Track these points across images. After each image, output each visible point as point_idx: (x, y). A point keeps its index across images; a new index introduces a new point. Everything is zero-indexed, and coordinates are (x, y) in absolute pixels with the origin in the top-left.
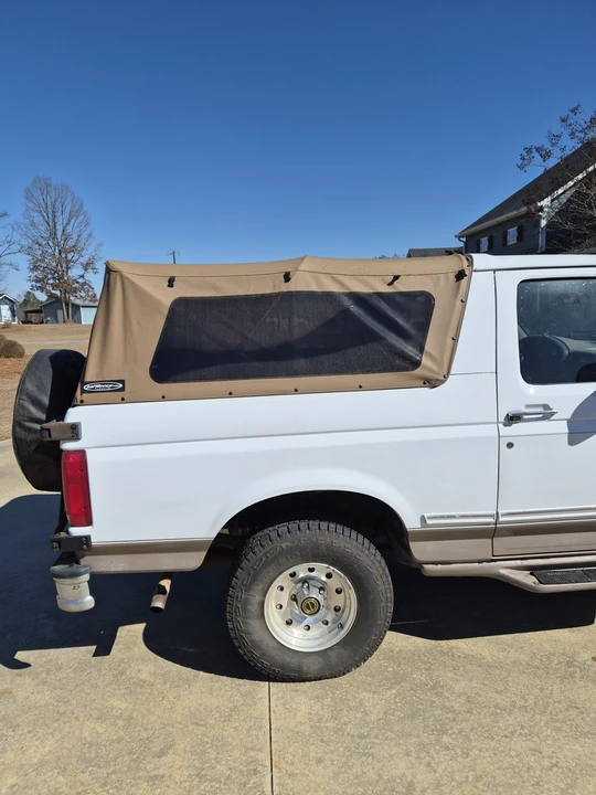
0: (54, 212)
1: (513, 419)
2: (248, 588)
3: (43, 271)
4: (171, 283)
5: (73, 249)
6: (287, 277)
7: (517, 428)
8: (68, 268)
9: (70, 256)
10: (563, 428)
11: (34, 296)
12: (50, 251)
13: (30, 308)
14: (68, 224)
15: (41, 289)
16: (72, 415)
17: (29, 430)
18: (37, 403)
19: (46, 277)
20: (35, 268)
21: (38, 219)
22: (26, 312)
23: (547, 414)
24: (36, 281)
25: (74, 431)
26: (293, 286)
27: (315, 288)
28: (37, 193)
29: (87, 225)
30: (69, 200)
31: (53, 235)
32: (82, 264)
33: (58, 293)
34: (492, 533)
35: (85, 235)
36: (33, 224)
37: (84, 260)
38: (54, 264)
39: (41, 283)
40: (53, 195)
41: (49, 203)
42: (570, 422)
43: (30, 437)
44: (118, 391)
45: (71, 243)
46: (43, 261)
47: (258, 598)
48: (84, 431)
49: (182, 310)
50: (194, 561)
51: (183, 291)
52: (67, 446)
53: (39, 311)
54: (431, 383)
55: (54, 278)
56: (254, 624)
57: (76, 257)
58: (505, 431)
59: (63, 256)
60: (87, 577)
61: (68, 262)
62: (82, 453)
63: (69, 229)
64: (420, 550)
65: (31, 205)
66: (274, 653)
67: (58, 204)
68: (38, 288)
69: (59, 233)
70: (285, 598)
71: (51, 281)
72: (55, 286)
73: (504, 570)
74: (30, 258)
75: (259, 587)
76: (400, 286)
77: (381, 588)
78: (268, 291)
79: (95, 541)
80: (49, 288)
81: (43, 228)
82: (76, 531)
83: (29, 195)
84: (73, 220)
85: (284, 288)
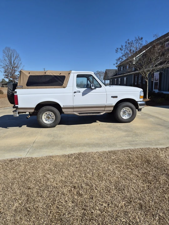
0: (11, 57)
1: (75, 92)
2: (40, 114)
3: (8, 73)
4: (29, 73)
5: (16, 67)
6: (45, 73)
7: (75, 94)
8: (15, 72)
9: (15, 69)
10: (82, 94)
11: (5, 80)
12: (10, 67)
13: (3, 83)
14: (15, 60)
15: (7, 78)
16: (16, 90)
17: (9, 93)
18: (11, 90)
19: (8, 74)
20: (5, 72)
21: (6, 58)
22: (3, 84)
23: (80, 92)
24: (6, 76)
25: (16, 92)
26: (46, 74)
27: (49, 75)
28: (6, 51)
29: (20, 60)
30: (15, 53)
31: (11, 63)
32: (19, 71)
33: (12, 79)
34: (73, 108)
35: (19, 63)
36: (5, 60)
37: (19, 70)
38: (11, 71)
39: (7, 76)
40: (11, 52)
41: (9, 54)
42: (83, 93)
43: (10, 94)
44: (22, 87)
45: (16, 65)
46: (8, 70)
47: (41, 116)
48: (17, 92)
49: (31, 77)
50: (32, 111)
51: (30, 74)
52: (15, 94)
53: (7, 84)
54: (64, 87)
55: (11, 75)
56: (41, 119)
57: (17, 69)
58: (74, 94)
59: (13, 69)
60: (18, 112)
61: (15, 70)
62: (17, 95)
63: (15, 61)
64: (63, 110)
65: (5, 55)
66: (43, 123)
67: (12, 54)
68: (6, 77)
69: (12, 63)
70: (45, 117)
71: (10, 76)
72: (11, 77)
73: (75, 113)
74: (4, 69)
75: (41, 114)
76: (61, 75)
77: (58, 115)
78: (43, 75)
79: (19, 107)
80: (9, 77)
81: (8, 61)
82: (16, 106)
83: (4, 52)
84: (16, 59)
85: (45, 74)
